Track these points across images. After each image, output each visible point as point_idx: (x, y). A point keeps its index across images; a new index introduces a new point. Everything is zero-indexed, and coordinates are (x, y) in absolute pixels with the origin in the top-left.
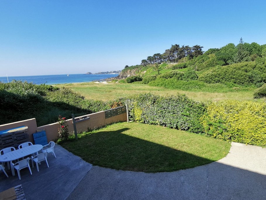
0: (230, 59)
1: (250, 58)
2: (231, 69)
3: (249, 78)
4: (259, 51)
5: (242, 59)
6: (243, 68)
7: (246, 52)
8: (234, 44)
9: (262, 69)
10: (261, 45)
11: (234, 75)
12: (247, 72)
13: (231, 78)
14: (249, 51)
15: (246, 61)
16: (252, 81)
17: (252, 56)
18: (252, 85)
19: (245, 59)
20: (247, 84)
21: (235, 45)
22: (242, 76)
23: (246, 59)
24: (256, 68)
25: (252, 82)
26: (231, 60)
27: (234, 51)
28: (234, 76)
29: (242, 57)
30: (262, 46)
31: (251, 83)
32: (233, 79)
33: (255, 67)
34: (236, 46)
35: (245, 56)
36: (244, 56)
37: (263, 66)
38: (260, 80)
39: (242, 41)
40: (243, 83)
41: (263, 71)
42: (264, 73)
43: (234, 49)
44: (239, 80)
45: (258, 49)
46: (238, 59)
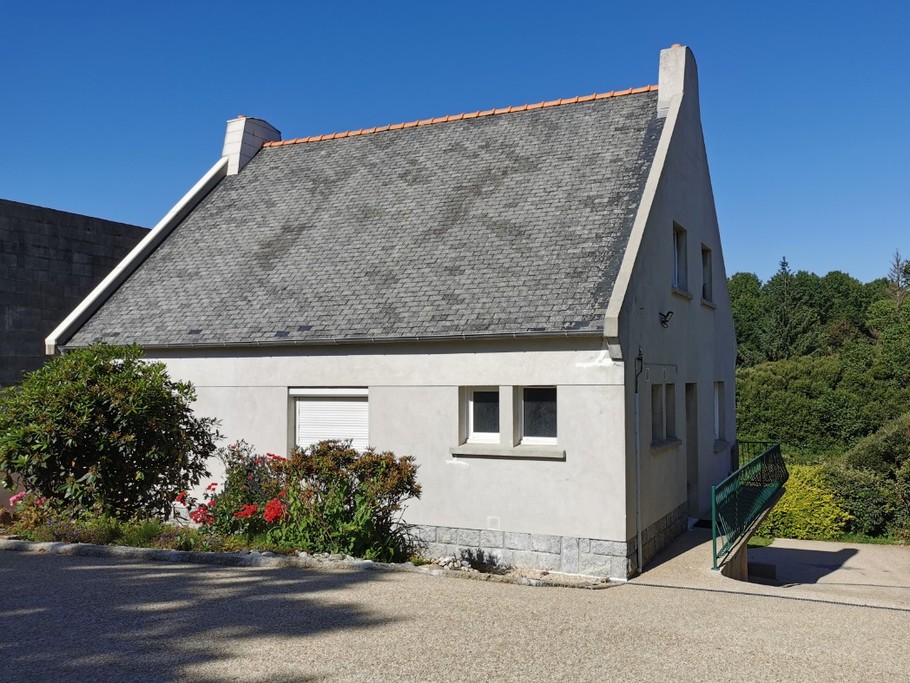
0: (747, 339)
1: (822, 335)
2: (754, 384)
3: (823, 420)
4: (861, 306)
5: (793, 341)
6: (798, 383)
7: (808, 313)
8: (755, 276)
9: (863, 386)
10: (863, 284)
11: (767, 409)
12: (811, 398)
13: (758, 418)
14: (820, 306)
15: (810, 350)
16: (833, 431)
17: (833, 326)
18: (836, 447)
19: (804, 341)
20: (817, 442)
21: (760, 278)
22: (795, 412)
23: (807, 343)
24: (842, 383)
25: (833, 435)
26: (749, 343)
28: (769, 413)
29: (794, 332)
30: (868, 284)
31: (832, 439)
32: (764, 422)
33: (838, 380)
34: (765, 282)
35: (805, 331)
36: (800, 329)
37: (868, 376)
38: (858, 425)
39: (787, 270)
40: (801, 439)
41: (870, 394)
42: (875, 400)
43: (758, 295)
44: (785, 429)
45: (856, 300)
46: (778, 342)
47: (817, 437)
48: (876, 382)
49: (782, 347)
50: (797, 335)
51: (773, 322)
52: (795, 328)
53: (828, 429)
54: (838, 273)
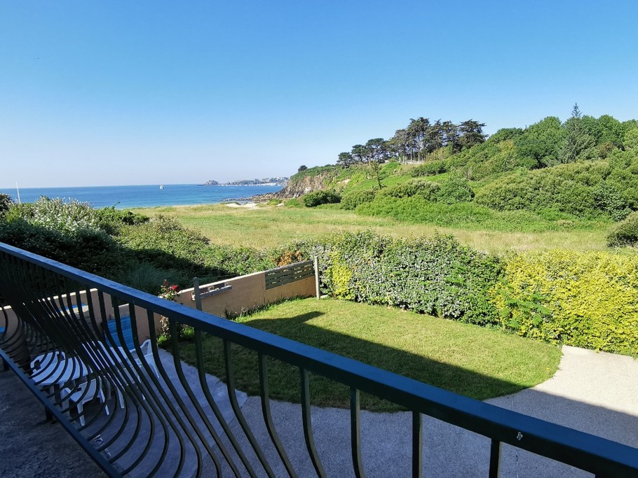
0: (550, 153)
1: (596, 151)
2: (552, 177)
3: (596, 200)
4: (619, 135)
5: (578, 154)
6: (580, 176)
7: (587, 138)
8: (558, 119)
9: (624, 178)
10: (621, 122)
11: (558, 193)
12: (589, 185)
13: (552, 199)
14: (595, 135)
15: (588, 158)
16: (603, 207)
17: (602, 146)
18: (603, 216)
19: (585, 153)
20: (591, 213)
22: (578, 195)
23: (586, 155)
24: (610, 176)
25: (602, 209)
26: (551, 156)
27: (559, 133)
29: (579, 148)
30: (624, 123)
31: (601, 211)
33: (608, 174)
34: (563, 122)
35: (586, 148)
36: (583, 146)
37: (627, 172)
38: (620, 203)
40: (581, 211)
41: (628, 183)
42: (631, 187)
43: (559, 129)
44: (571, 204)
45: (616, 131)
46: (569, 154)
47: (592, 209)
48: (633, 175)
49: (571, 158)
50: (580, 150)
51: (567, 143)
52: (580, 146)
53: (600, 205)
54: (607, 116)
